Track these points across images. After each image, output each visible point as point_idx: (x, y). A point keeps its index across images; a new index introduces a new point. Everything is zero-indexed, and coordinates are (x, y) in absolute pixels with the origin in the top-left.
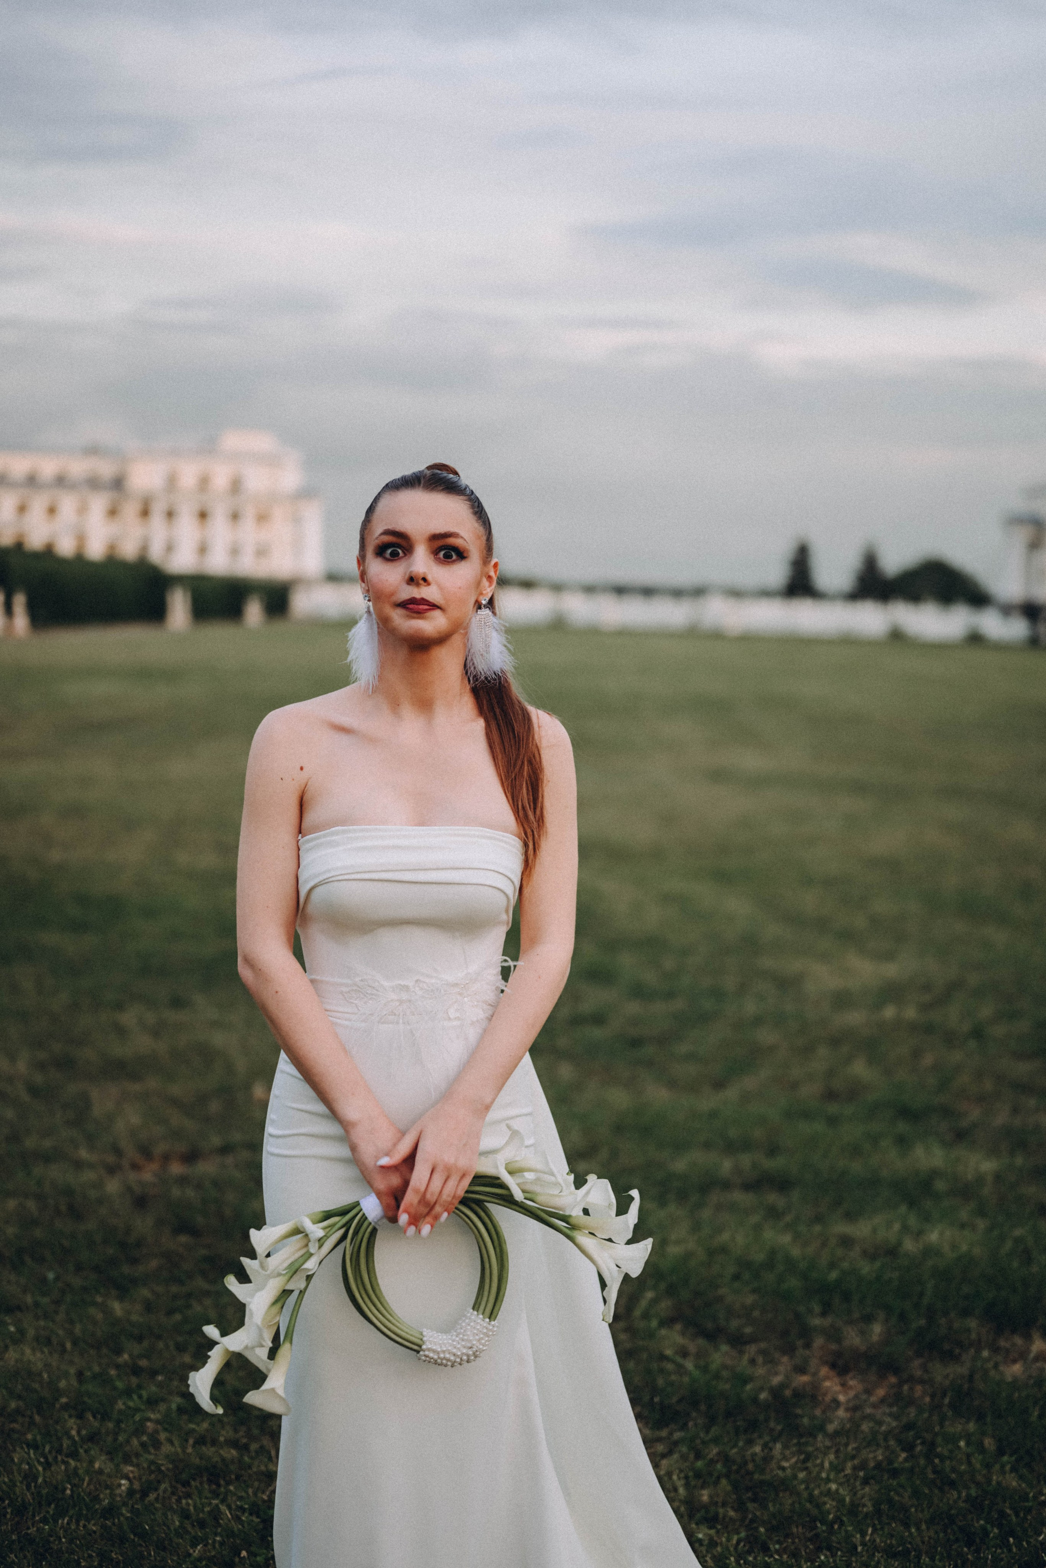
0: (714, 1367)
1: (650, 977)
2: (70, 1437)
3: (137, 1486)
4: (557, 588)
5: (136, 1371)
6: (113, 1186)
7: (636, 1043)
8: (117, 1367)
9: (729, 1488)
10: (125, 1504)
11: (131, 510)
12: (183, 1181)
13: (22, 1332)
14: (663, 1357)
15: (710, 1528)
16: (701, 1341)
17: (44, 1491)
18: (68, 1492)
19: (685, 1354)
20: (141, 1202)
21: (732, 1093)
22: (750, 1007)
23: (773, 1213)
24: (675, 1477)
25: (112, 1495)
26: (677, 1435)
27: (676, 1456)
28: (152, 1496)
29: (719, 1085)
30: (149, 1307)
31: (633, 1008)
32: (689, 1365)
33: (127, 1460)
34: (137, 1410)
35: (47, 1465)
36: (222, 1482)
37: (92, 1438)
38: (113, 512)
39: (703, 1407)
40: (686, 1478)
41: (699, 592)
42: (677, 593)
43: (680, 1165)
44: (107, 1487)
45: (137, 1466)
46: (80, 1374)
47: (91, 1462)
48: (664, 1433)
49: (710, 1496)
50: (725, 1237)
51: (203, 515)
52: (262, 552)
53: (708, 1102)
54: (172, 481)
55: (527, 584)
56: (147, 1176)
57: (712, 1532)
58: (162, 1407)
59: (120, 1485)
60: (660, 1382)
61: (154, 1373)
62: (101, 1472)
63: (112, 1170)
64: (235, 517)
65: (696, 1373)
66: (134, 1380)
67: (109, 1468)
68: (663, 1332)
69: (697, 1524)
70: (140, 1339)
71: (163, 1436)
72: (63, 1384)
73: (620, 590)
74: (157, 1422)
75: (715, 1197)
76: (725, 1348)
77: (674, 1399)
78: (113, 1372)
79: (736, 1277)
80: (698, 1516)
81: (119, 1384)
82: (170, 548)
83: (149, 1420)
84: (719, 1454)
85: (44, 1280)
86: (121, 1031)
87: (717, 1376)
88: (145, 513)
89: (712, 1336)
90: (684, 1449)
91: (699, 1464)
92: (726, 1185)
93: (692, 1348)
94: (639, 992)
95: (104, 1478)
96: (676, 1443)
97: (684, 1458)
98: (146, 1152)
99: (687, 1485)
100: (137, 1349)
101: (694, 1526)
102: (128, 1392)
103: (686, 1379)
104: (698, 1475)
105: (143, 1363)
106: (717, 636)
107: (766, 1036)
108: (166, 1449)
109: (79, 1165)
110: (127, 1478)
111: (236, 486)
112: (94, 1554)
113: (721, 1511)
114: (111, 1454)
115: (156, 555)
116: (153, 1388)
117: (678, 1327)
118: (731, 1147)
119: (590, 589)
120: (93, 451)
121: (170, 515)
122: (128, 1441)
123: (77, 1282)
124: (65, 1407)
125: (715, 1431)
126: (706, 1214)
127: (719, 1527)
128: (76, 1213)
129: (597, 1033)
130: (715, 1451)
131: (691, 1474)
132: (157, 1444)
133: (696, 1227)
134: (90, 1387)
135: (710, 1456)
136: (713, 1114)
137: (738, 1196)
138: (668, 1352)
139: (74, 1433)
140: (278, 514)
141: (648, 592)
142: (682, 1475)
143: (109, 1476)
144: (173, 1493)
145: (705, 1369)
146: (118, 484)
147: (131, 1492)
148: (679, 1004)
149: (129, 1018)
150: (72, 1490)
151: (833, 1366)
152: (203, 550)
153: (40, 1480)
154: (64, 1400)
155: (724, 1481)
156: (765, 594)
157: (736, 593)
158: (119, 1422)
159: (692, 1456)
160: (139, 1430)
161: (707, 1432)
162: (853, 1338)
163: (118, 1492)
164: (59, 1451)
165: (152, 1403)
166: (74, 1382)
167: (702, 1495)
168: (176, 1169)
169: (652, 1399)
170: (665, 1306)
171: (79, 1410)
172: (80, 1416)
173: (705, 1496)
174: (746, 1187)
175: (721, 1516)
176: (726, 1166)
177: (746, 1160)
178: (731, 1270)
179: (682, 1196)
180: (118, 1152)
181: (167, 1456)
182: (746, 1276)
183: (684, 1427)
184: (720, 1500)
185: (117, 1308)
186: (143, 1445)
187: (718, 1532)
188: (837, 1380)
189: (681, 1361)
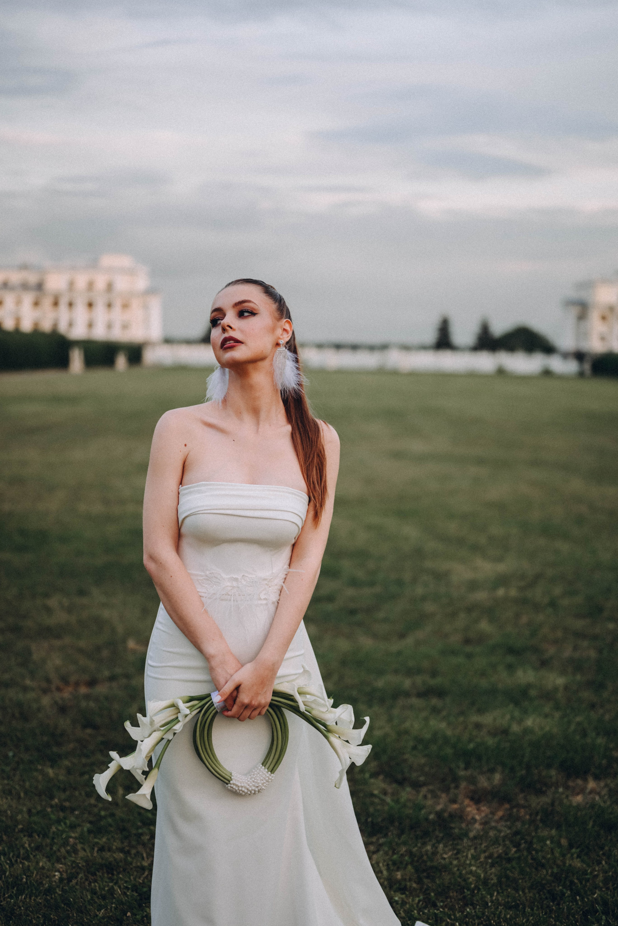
0: (402, 800)
1: (360, 574)
2: (24, 848)
3: (65, 876)
5: (63, 809)
6: (46, 701)
7: (353, 612)
8: (52, 806)
9: (413, 870)
10: (58, 887)
11: (47, 302)
12: (87, 697)
14: (372, 795)
15: (402, 894)
16: (394, 785)
17: (10, 880)
18: (24, 880)
19: (385, 793)
20: (63, 709)
21: (410, 641)
22: (420, 591)
23: (435, 710)
24: (381, 865)
25: (50, 882)
26: (382, 841)
27: (381, 853)
28: (74, 882)
29: (402, 636)
30: (69, 772)
31: (350, 592)
32: (388, 799)
33: (58, 861)
34: (63, 831)
35: (11, 865)
36: (115, 873)
37: (38, 848)
38: (36, 304)
39: (397, 824)
40: (388, 865)
41: (384, 347)
42: (372, 348)
43: (380, 683)
44: (47, 877)
45: (65, 864)
46: (29, 811)
47: (37, 863)
48: (374, 839)
49: (402, 876)
50: (407, 724)
51: (90, 305)
52: (125, 327)
53: (395, 646)
54: (71, 284)
56: (66, 694)
57: (403, 896)
58: (79, 830)
59: (55, 876)
60: (371, 810)
61: (72, 810)
62: (43, 868)
63: (45, 691)
64: (109, 305)
65: (392, 804)
66: (61, 814)
67: (48, 865)
68: (372, 780)
69: (395, 892)
70: (64, 790)
71: (79, 847)
72: (19, 817)
73: (338, 347)
74: (75, 838)
75: (401, 702)
76: (408, 789)
77: (380, 820)
78: (49, 810)
79: (414, 748)
80: (395, 887)
81: (53, 817)
82: (71, 325)
83: (71, 837)
84: (406, 851)
85: (6, 757)
86: (49, 610)
87: (405, 806)
88: (56, 304)
89: (401, 783)
90: (386, 849)
91: (395, 857)
92: (407, 694)
93: (390, 790)
94: (354, 583)
95: (45, 871)
96: (381, 845)
97: (386, 853)
98: (65, 680)
99: (388, 869)
100: (63, 796)
101: (392, 893)
102: (59, 821)
103: (386, 808)
104: (394, 863)
105: (67, 804)
106: (395, 373)
107: (429, 607)
108: (81, 854)
109: (25, 689)
110: (59, 871)
111: (110, 287)
112: (40, 916)
113: (408, 884)
114: (49, 858)
115: (63, 328)
116: (73, 819)
117: (381, 777)
118: (410, 672)
119: (320, 346)
120: (24, 267)
121: (71, 305)
122: (59, 850)
123: (26, 757)
124: (21, 831)
125: (404, 837)
126: (396, 712)
127: (407, 893)
128: (25, 717)
129: (329, 607)
130: (404, 849)
131: (390, 863)
132: (76, 851)
133: (390, 720)
134: (35, 819)
135: (401, 852)
136: (399, 653)
137: (414, 701)
138: (376, 792)
139: (27, 845)
140: (135, 304)
141: (355, 347)
142: (385, 864)
143: (48, 870)
144: (86, 880)
145: (397, 801)
146: (40, 287)
147: (61, 879)
148: (378, 589)
149: (53, 602)
150: (27, 879)
151: (472, 799)
152: (90, 325)
153: (7, 874)
154: (20, 827)
155: (410, 867)
156: (424, 348)
157: (406, 348)
158: (53, 838)
159: (390, 853)
160: (65, 843)
161: (399, 839)
162: (483, 782)
163: (54, 879)
164: (18, 856)
165: (73, 827)
166: (26, 816)
167: (397, 875)
168: (83, 690)
169: (366, 820)
171: (29, 832)
172: (30, 836)
173: (399, 875)
174: (419, 695)
175: (408, 887)
176: (407, 683)
177: (419, 680)
178: (411, 744)
179: (382, 701)
180: (48, 681)
181: (82, 858)
182: (420, 747)
183: (386, 836)
184: (408, 878)
185: (51, 772)
186: (68, 852)
187: (406, 896)
188: (474, 807)
189: (383, 797)
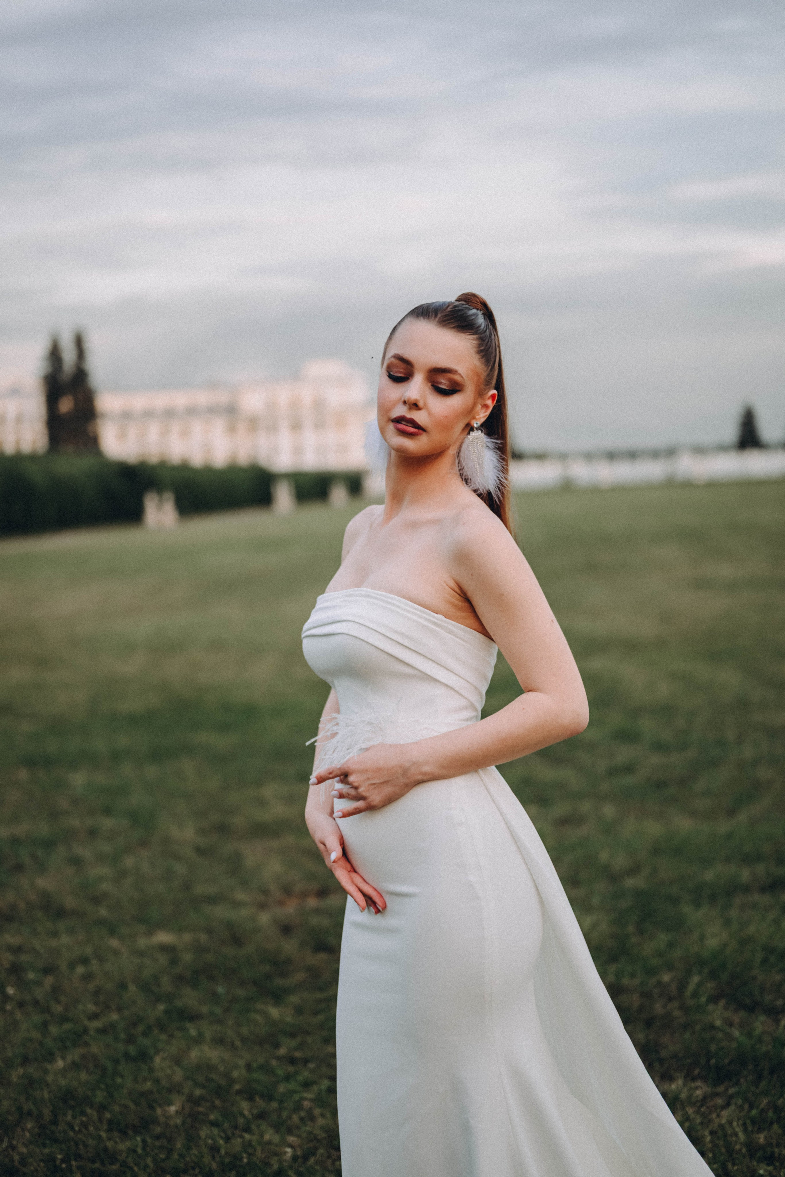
0: (757, 1032)
1: (667, 735)
2: (244, 1116)
3: (299, 1153)
4: (563, 457)
5: (292, 1061)
6: (264, 918)
7: (660, 785)
8: (278, 1058)
9: (780, 1131)
10: (291, 1167)
11: (243, 426)
12: (317, 911)
13: (201, 1035)
14: (712, 1027)
15: (768, 1165)
16: (743, 1014)
17: (227, 1160)
18: (245, 1160)
19: (731, 1025)
20: (286, 929)
21: (743, 817)
22: (748, 752)
24: (735, 1124)
25: (280, 1162)
26: (731, 1091)
27: (732, 1108)
28: (312, 1160)
29: (731, 812)
30: (299, 1010)
31: (655, 760)
32: (736, 1033)
33: (290, 1131)
34: (294, 1092)
35: (227, 1139)
37: (262, 1116)
38: (231, 430)
39: (751, 1066)
40: (744, 1124)
41: (671, 452)
42: (655, 454)
43: (709, 875)
44: (276, 1154)
45: (299, 1136)
46: (249, 1067)
47: (262, 1136)
48: (721, 1089)
49: (765, 1138)
50: (752, 929)
51: (296, 427)
52: (341, 450)
53: (723, 827)
54: (272, 403)
55: (540, 457)
56: (291, 908)
57: (770, 1168)
58: (315, 1088)
59: (285, 1153)
60: (713, 1048)
61: (306, 1061)
62: (270, 1143)
63: (263, 906)
64: (320, 425)
65: (743, 1039)
66: (291, 1069)
67: (276, 1139)
68: (711, 1007)
69: (758, 1162)
70: (293, 1035)
71: (317, 1111)
72: (235, 1074)
73: (612, 456)
74: (311, 1100)
75: (738, 900)
76: (762, 1018)
77: (727, 1061)
78: (274, 1063)
79: (765, 961)
80: (759, 1154)
81: (280, 1072)
83: (306, 1099)
84: (769, 1103)
85: (214, 994)
86: (262, 803)
87: (760, 1040)
88: (253, 427)
89: (751, 1009)
90: (740, 1102)
91: (754, 1112)
92: (746, 889)
93: (736, 1019)
94: (659, 747)
95: (272, 1147)
96: (731, 1097)
97: (741, 1108)
98: (287, 890)
99: (745, 1130)
100: (293, 1043)
101: (755, 1164)
102: (287, 1078)
103: (734, 1045)
104: (753, 1121)
105: (297, 1054)
106: (688, 485)
107: (764, 773)
108: (320, 1121)
109: (237, 905)
110: (291, 1146)
111: (319, 403)
113: (776, 1150)
114: (277, 1127)
115: (264, 460)
116: (306, 1074)
117: (722, 1003)
118: (747, 860)
119: (589, 456)
120: (213, 385)
121: (272, 428)
122: (290, 1117)
123: (240, 993)
124: (239, 1092)
125: (763, 1084)
126: (734, 913)
127: (777, 1164)
128: (237, 941)
129: (629, 780)
130: (765, 1101)
131: (748, 1122)
132: (312, 1118)
133: (727, 923)
134: (257, 1075)
135: (762, 1106)
136: (730, 836)
137: (757, 897)
138: (718, 1023)
139: (246, 1113)
140: (352, 421)
141: (632, 455)
142: (741, 1122)
143: (276, 1145)
144: (329, 1157)
145: (750, 1035)
146: (232, 409)
147: (295, 1158)
148: (692, 754)
150: (248, 1159)
152: (298, 453)
153: (223, 1152)
154: (237, 1087)
155: (775, 1126)
156: (722, 448)
157: (700, 450)
158: (281, 1102)
159: (746, 1106)
160: (298, 1107)
161: (757, 1086)
163: (285, 1158)
164: (236, 1128)
165: (307, 1085)
166: (244, 1071)
167: (759, 1138)
168: (312, 902)
169: (708, 1061)
170: (710, 986)
171: (250, 1094)
172: (251, 1099)
173: (761, 1138)
174: (763, 890)
175: (776, 1155)
176: (745, 875)
177: (760, 869)
178: (759, 956)
179: (713, 899)
180: (265, 892)
181: (322, 1128)
182: (772, 959)
183: (737, 1083)
184: (774, 1142)
185: (274, 1012)
186: (302, 1119)
187: (775, 1168)
189: (729, 1030)
